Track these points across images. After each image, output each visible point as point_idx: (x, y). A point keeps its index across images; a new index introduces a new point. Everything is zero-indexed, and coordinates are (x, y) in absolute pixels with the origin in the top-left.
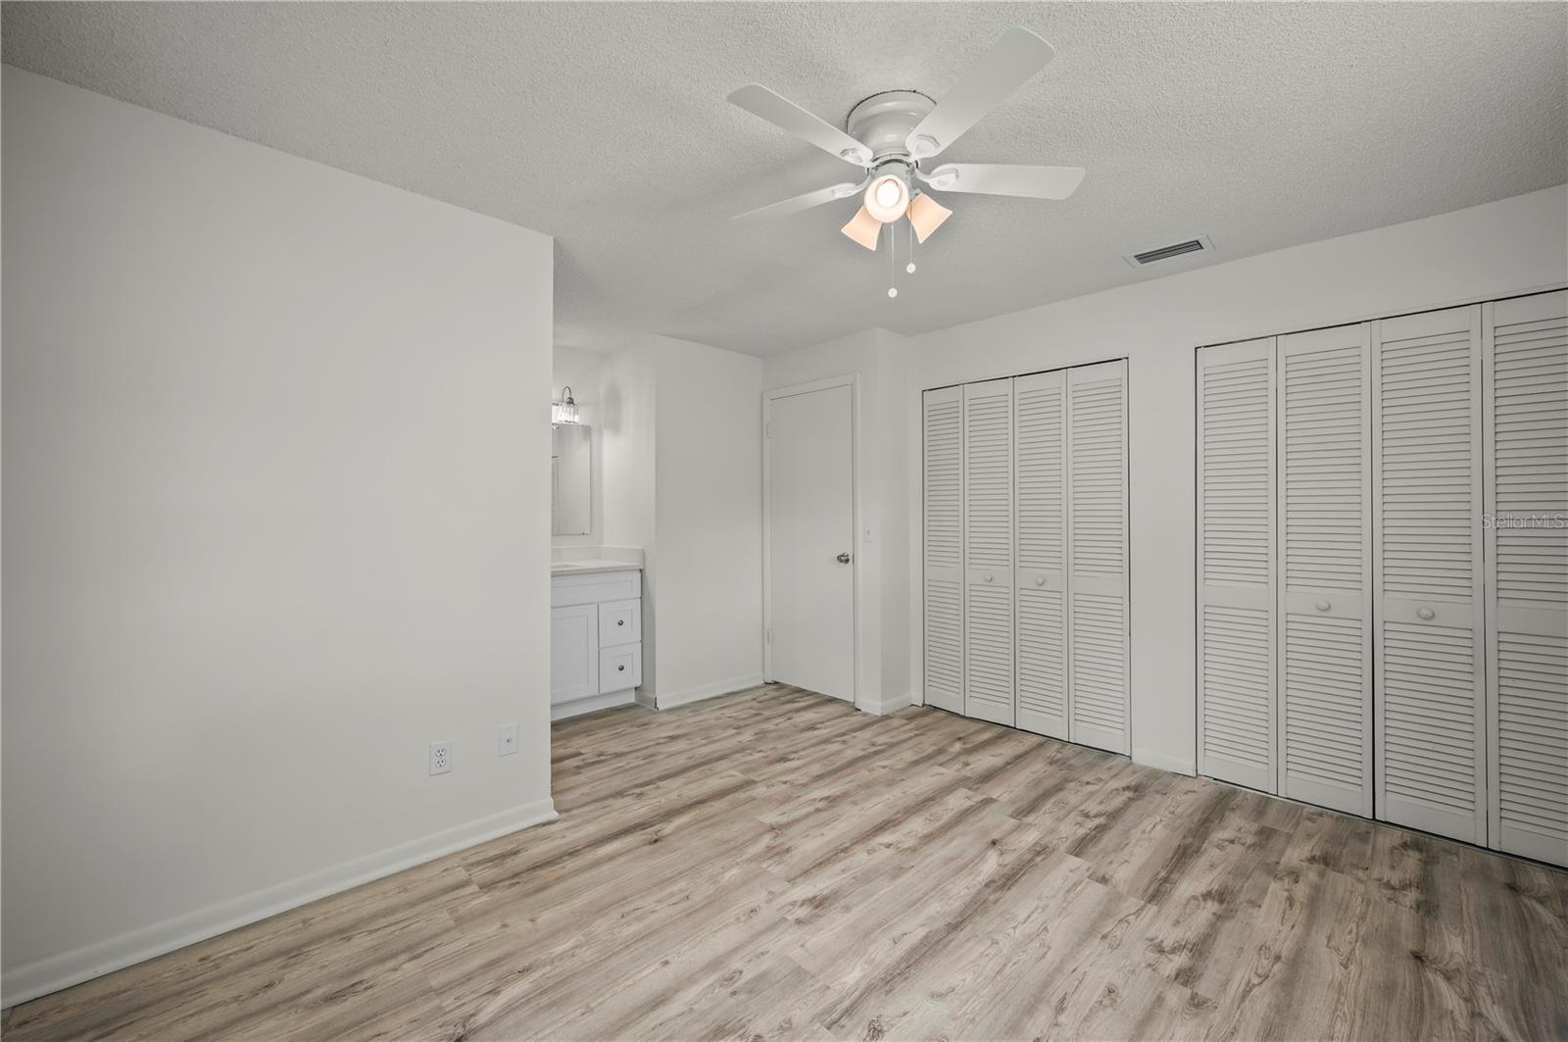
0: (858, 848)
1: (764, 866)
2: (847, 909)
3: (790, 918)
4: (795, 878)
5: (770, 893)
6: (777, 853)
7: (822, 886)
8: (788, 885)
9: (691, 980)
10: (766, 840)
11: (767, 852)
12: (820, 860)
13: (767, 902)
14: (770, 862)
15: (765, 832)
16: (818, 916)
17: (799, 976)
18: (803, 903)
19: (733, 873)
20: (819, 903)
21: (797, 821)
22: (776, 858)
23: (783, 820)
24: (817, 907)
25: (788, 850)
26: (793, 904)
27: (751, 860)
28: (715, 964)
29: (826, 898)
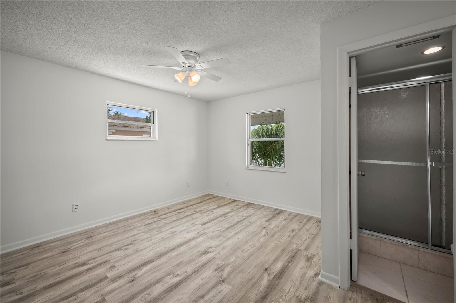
0: (189, 274)
1: (223, 263)
2: (198, 252)
3: (214, 248)
4: (213, 259)
5: (220, 254)
6: (220, 269)
7: (204, 258)
8: (214, 257)
9: (232, 236)
10: (225, 274)
11: (223, 269)
12: (205, 266)
13: (220, 251)
14: (221, 265)
15: (226, 278)
16: (207, 249)
17: (211, 238)
18: (210, 252)
19: (233, 259)
20: (206, 252)
21: (213, 287)
22: (220, 266)
23: (220, 288)
24: (207, 251)
25: (216, 270)
26: (213, 252)
27: (229, 264)
28: (229, 239)
29: (204, 254)
